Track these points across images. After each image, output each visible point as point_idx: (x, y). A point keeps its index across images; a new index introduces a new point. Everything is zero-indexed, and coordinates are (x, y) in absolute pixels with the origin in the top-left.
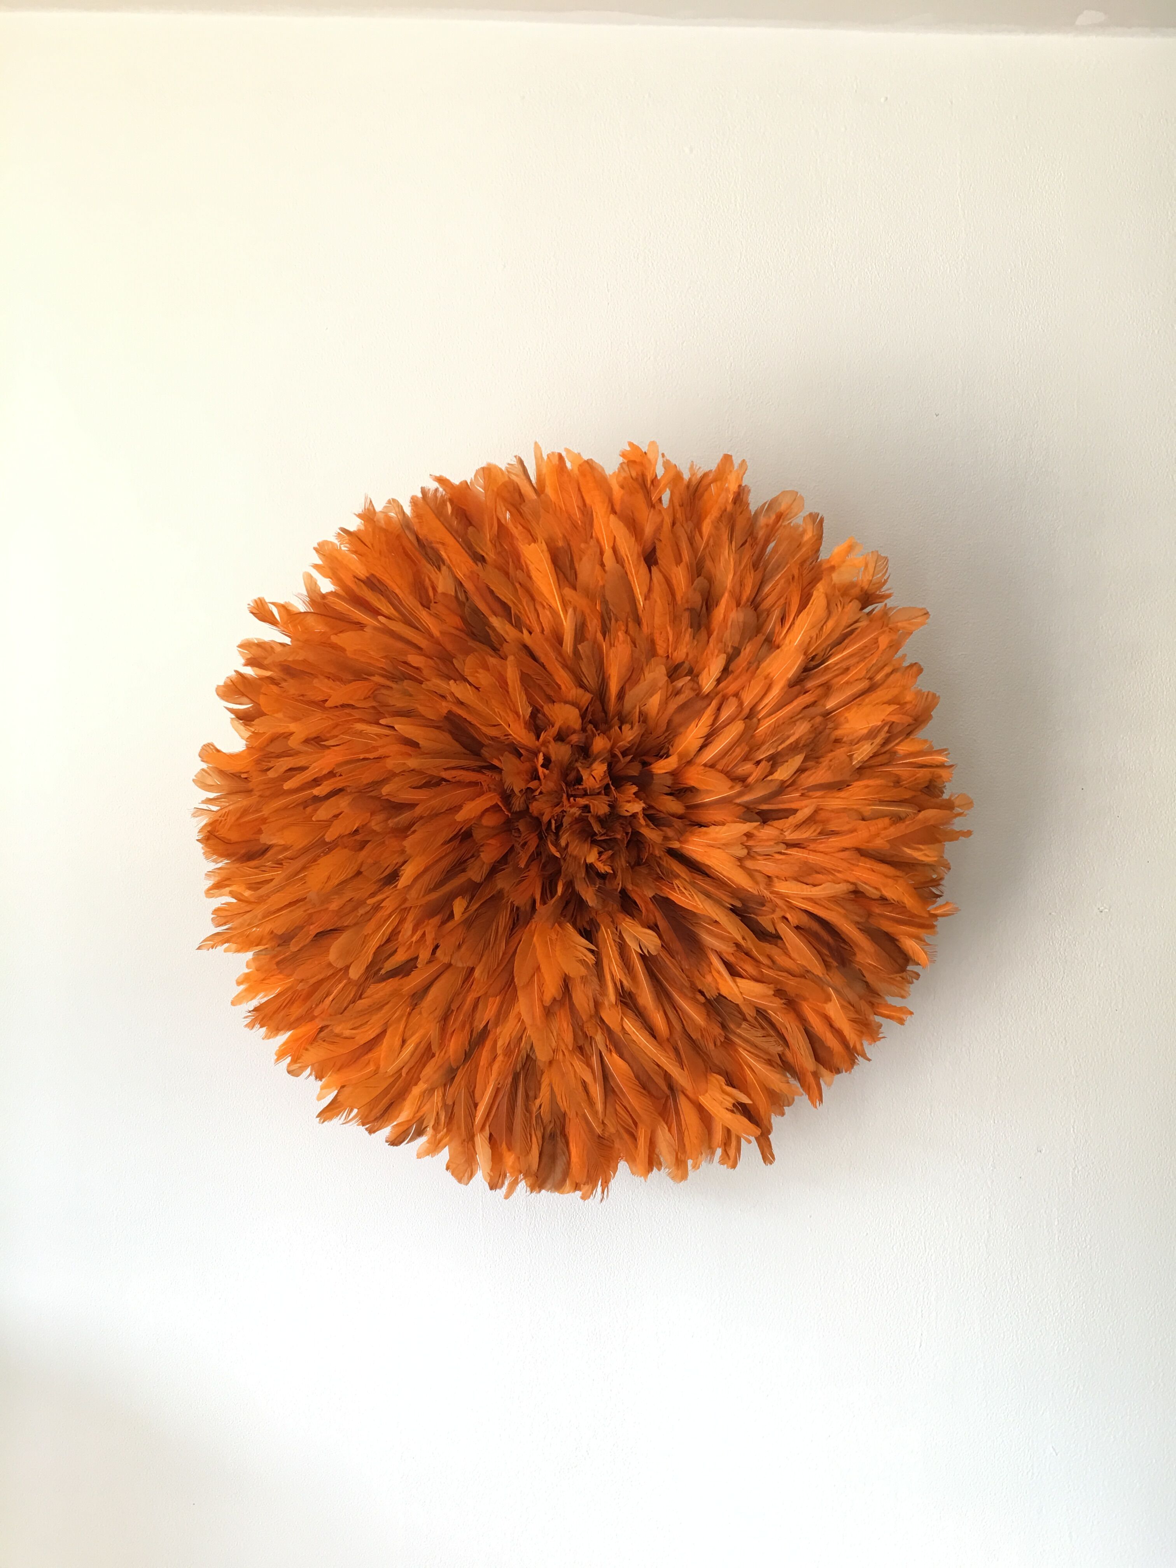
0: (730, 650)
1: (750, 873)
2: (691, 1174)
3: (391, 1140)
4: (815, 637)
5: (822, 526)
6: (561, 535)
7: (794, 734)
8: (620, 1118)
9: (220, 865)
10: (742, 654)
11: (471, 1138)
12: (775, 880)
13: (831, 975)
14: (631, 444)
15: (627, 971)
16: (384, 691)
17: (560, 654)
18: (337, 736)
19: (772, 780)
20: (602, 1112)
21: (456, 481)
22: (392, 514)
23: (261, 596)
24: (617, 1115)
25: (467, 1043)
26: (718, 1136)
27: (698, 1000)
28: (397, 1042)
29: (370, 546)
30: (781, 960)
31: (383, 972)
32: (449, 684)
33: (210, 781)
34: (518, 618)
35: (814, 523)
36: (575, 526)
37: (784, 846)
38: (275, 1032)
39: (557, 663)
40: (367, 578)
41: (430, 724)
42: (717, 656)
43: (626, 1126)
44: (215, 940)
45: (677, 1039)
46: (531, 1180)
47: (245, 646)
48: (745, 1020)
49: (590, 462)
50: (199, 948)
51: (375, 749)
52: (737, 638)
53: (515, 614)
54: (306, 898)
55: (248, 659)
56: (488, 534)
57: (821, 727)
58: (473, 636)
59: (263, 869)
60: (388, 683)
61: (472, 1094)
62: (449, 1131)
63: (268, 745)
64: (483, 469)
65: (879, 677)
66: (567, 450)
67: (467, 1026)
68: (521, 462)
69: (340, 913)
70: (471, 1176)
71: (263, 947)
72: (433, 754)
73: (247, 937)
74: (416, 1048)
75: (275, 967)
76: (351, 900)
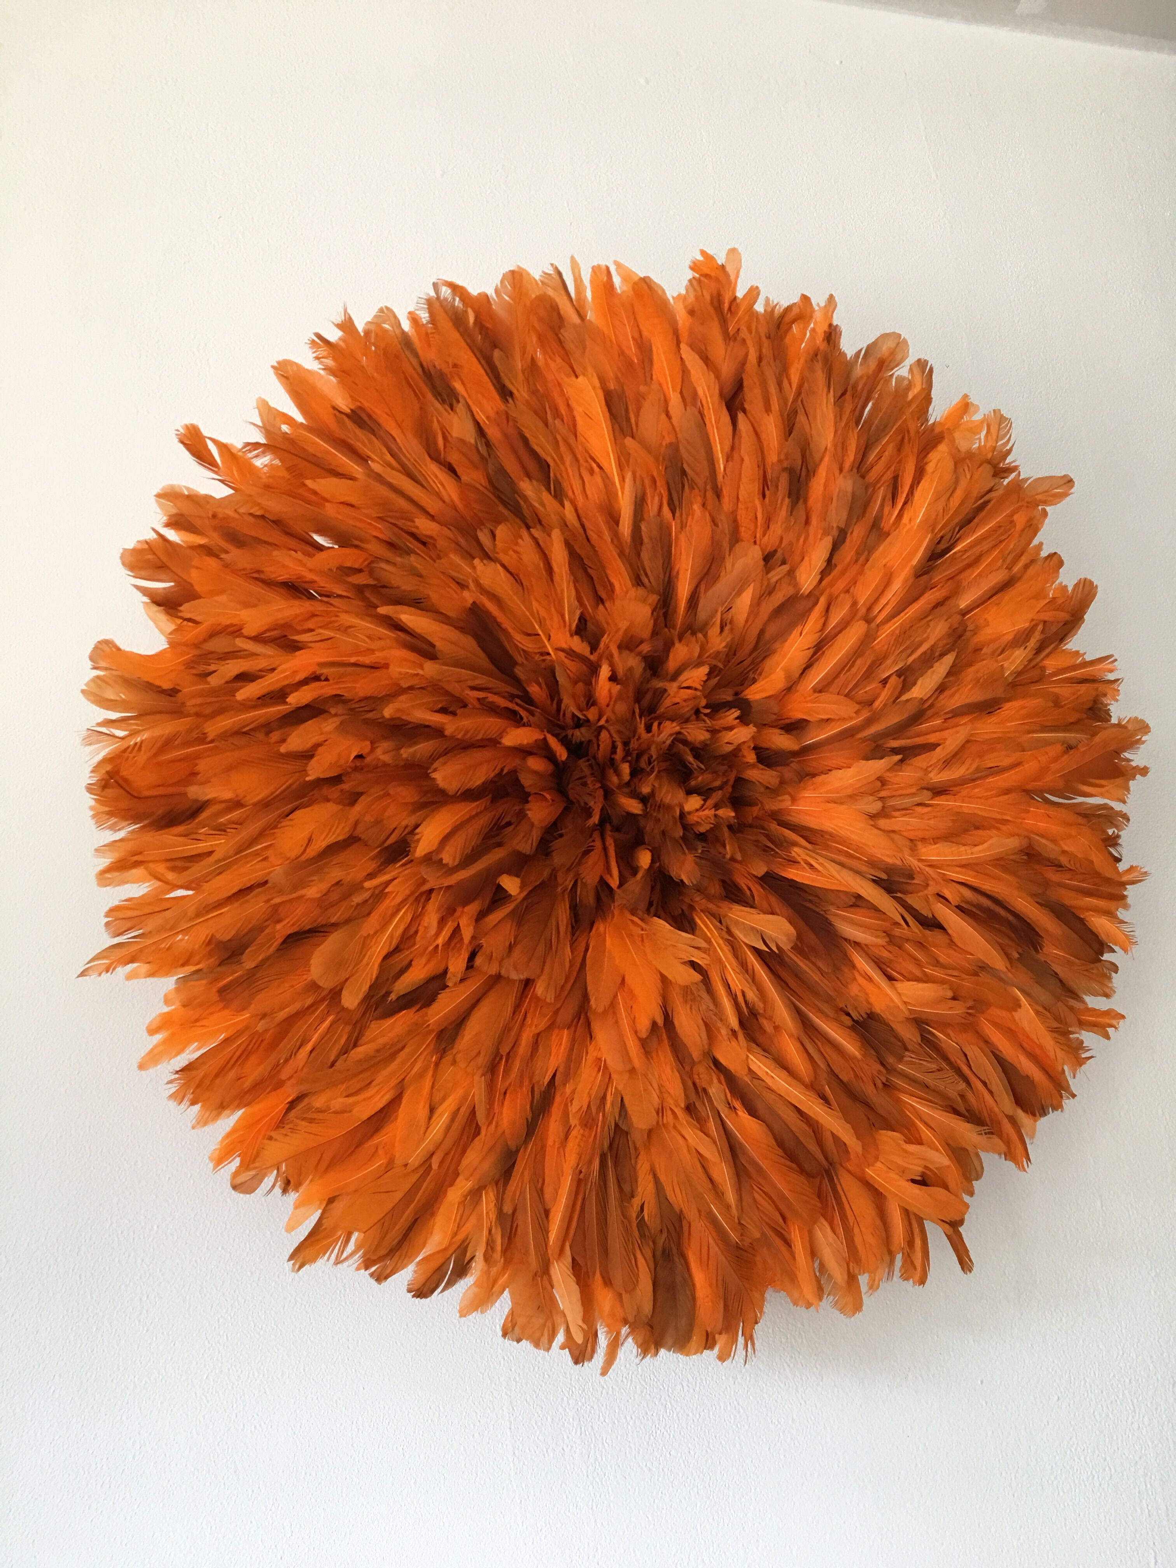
0: (835, 533)
1: (888, 837)
2: (867, 1300)
3: (416, 1287)
4: (941, 510)
5: (931, 376)
7: (928, 638)
8: (763, 1212)
9: (121, 834)
10: (849, 540)
12: (922, 843)
13: (1015, 971)
14: (705, 254)
16: (384, 566)
17: (616, 535)
18: (312, 630)
19: (907, 701)
20: (737, 1206)
21: (474, 290)
22: (387, 326)
23: (195, 422)
24: (758, 1208)
25: (528, 1107)
26: (897, 1227)
27: (845, 1022)
28: (422, 1112)
30: (946, 954)
32: (471, 566)
33: (110, 694)
34: (558, 483)
35: (921, 374)
36: (629, 364)
37: (928, 794)
38: (214, 1113)
39: (611, 547)
41: (449, 620)
42: (821, 539)
43: (773, 1225)
44: (110, 959)
45: (823, 1083)
46: (642, 1335)
47: (169, 495)
48: (907, 1049)
49: (648, 280)
50: (82, 974)
51: (370, 651)
52: (844, 515)
53: (555, 476)
54: (266, 882)
55: (171, 517)
56: (520, 366)
57: (960, 629)
58: (500, 503)
59: (194, 836)
61: (540, 1195)
63: (205, 641)
64: (509, 275)
65: (1016, 569)
66: (618, 264)
67: (526, 1082)
68: (560, 274)
69: (324, 903)
71: (194, 968)
72: (458, 663)
73: (169, 949)
74: (453, 1119)
75: (216, 997)
76: (338, 883)
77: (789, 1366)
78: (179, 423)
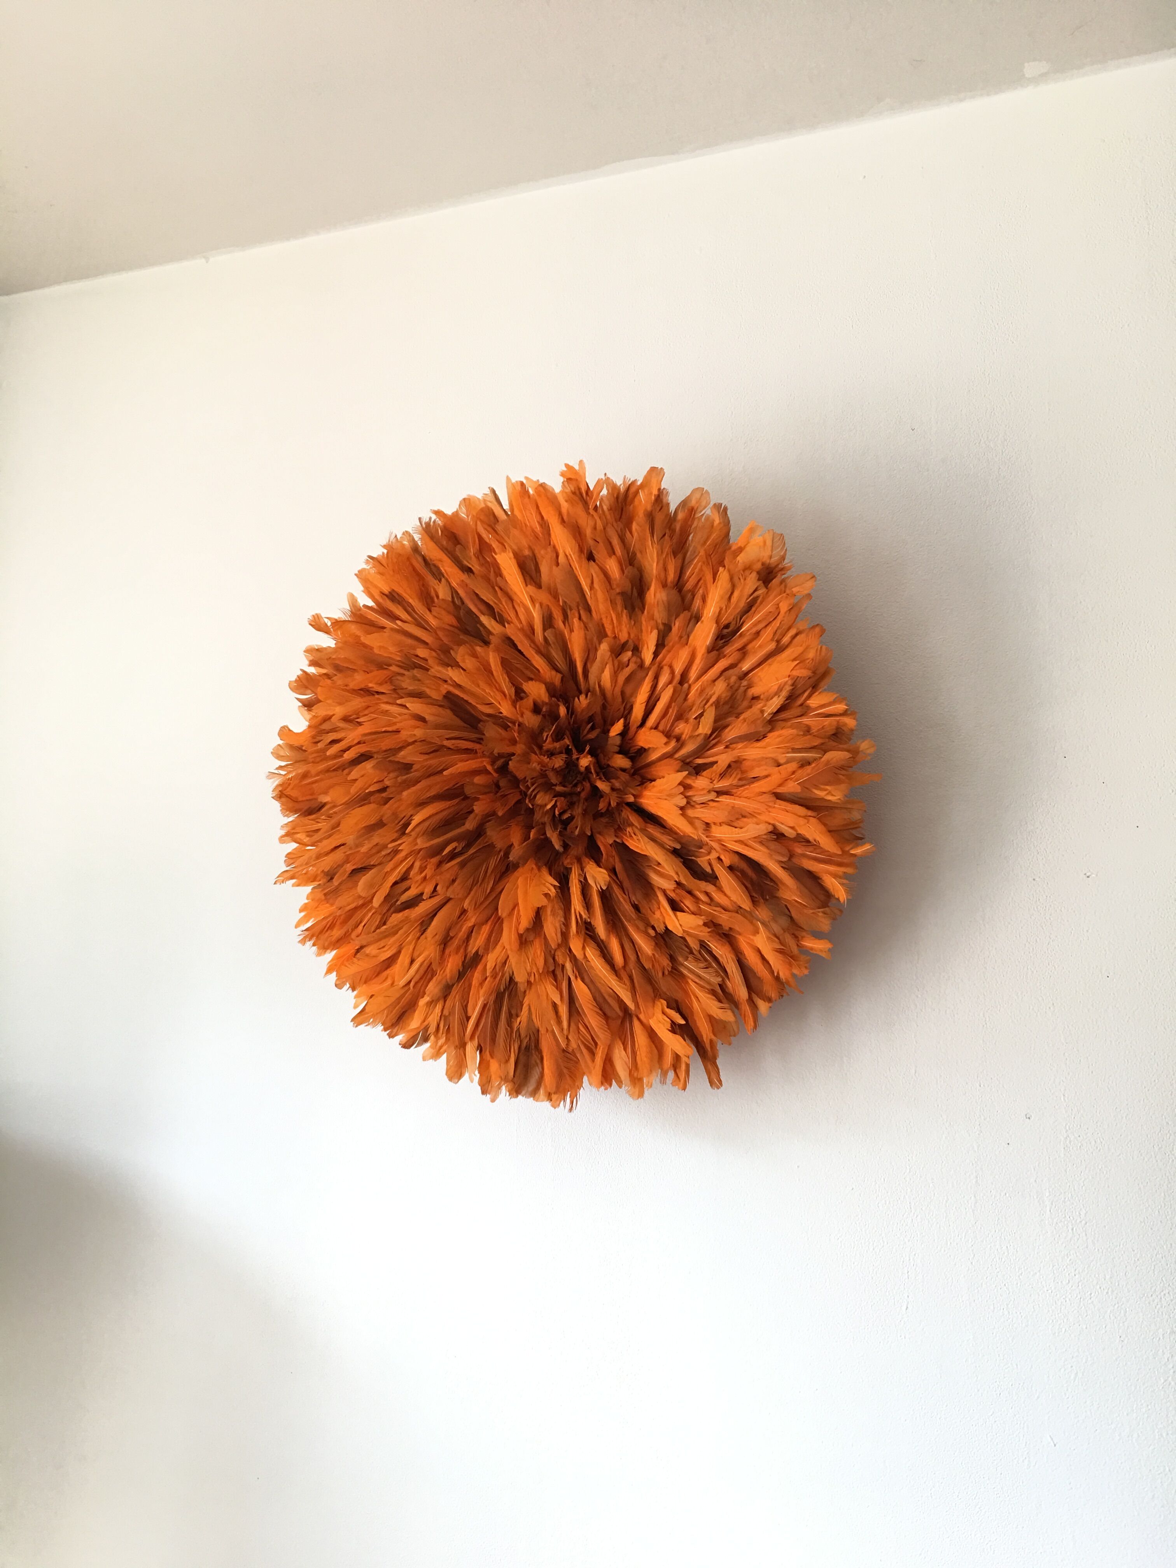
0: (661, 627)
1: (691, 821)
2: (647, 1092)
3: (403, 1043)
4: (724, 608)
5: (726, 514)
6: (527, 546)
7: (714, 693)
8: (581, 1034)
9: (291, 819)
10: (673, 630)
11: (463, 1045)
12: (713, 826)
13: (759, 910)
14: (567, 465)
15: (585, 905)
16: (399, 678)
17: (534, 643)
18: (367, 715)
19: (698, 735)
20: (567, 1028)
21: (449, 511)
22: (405, 543)
23: (317, 612)
24: (579, 1032)
25: (461, 965)
26: (668, 1059)
27: (649, 934)
28: (407, 961)
29: (386, 566)
30: (717, 897)
31: (399, 903)
32: (447, 670)
33: (282, 753)
34: (501, 616)
35: (719, 513)
36: (537, 537)
37: (715, 794)
38: (323, 951)
39: (531, 649)
40: (389, 592)
41: (433, 703)
42: (651, 632)
43: (585, 1042)
44: (284, 877)
45: (632, 968)
46: (510, 1085)
47: (309, 651)
48: (691, 953)
49: (543, 485)
50: (275, 883)
51: (395, 724)
52: (666, 616)
53: (498, 612)
54: (345, 843)
55: (310, 661)
56: (472, 550)
57: (737, 685)
58: (466, 632)
59: (317, 820)
60: (402, 671)
61: (465, 1008)
62: (447, 1040)
63: (321, 724)
64: (464, 499)
65: (786, 640)
66: (526, 478)
67: (462, 950)
68: (493, 492)
69: (369, 855)
70: (460, 1076)
71: (318, 883)
72: (437, 726)
73: (305, 874)
74: (421, 966)
75: (323, 897)
76: (377, 844)
77: (673, 1130)
78: (309, 615)
